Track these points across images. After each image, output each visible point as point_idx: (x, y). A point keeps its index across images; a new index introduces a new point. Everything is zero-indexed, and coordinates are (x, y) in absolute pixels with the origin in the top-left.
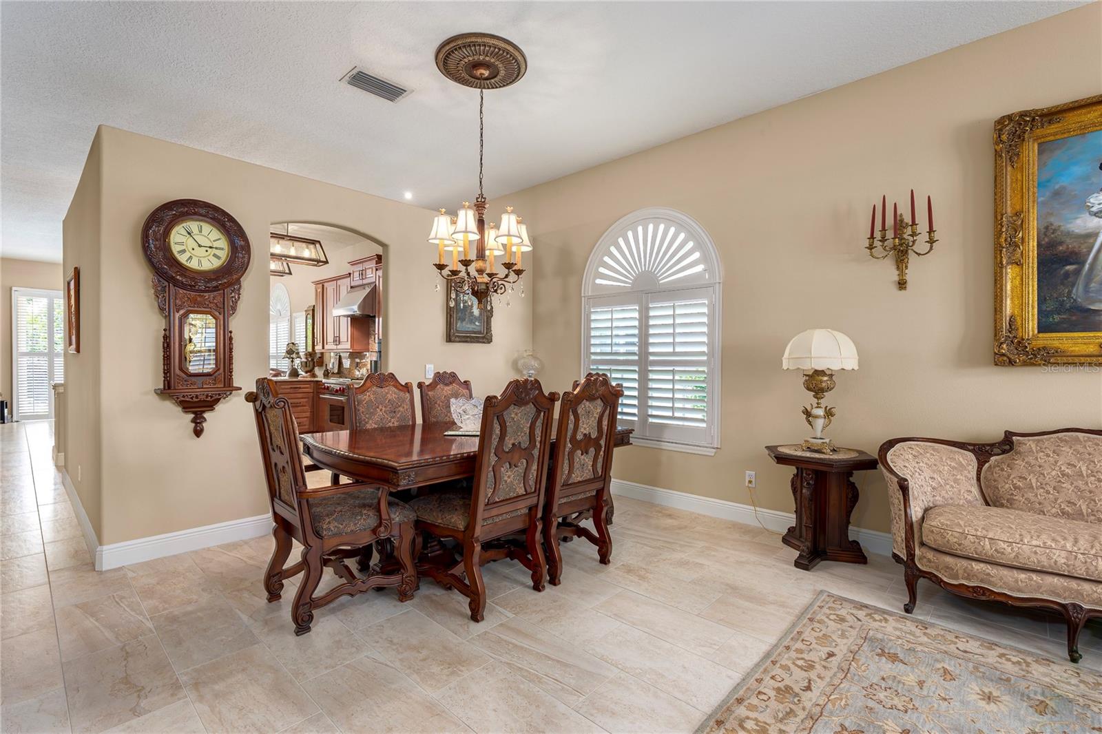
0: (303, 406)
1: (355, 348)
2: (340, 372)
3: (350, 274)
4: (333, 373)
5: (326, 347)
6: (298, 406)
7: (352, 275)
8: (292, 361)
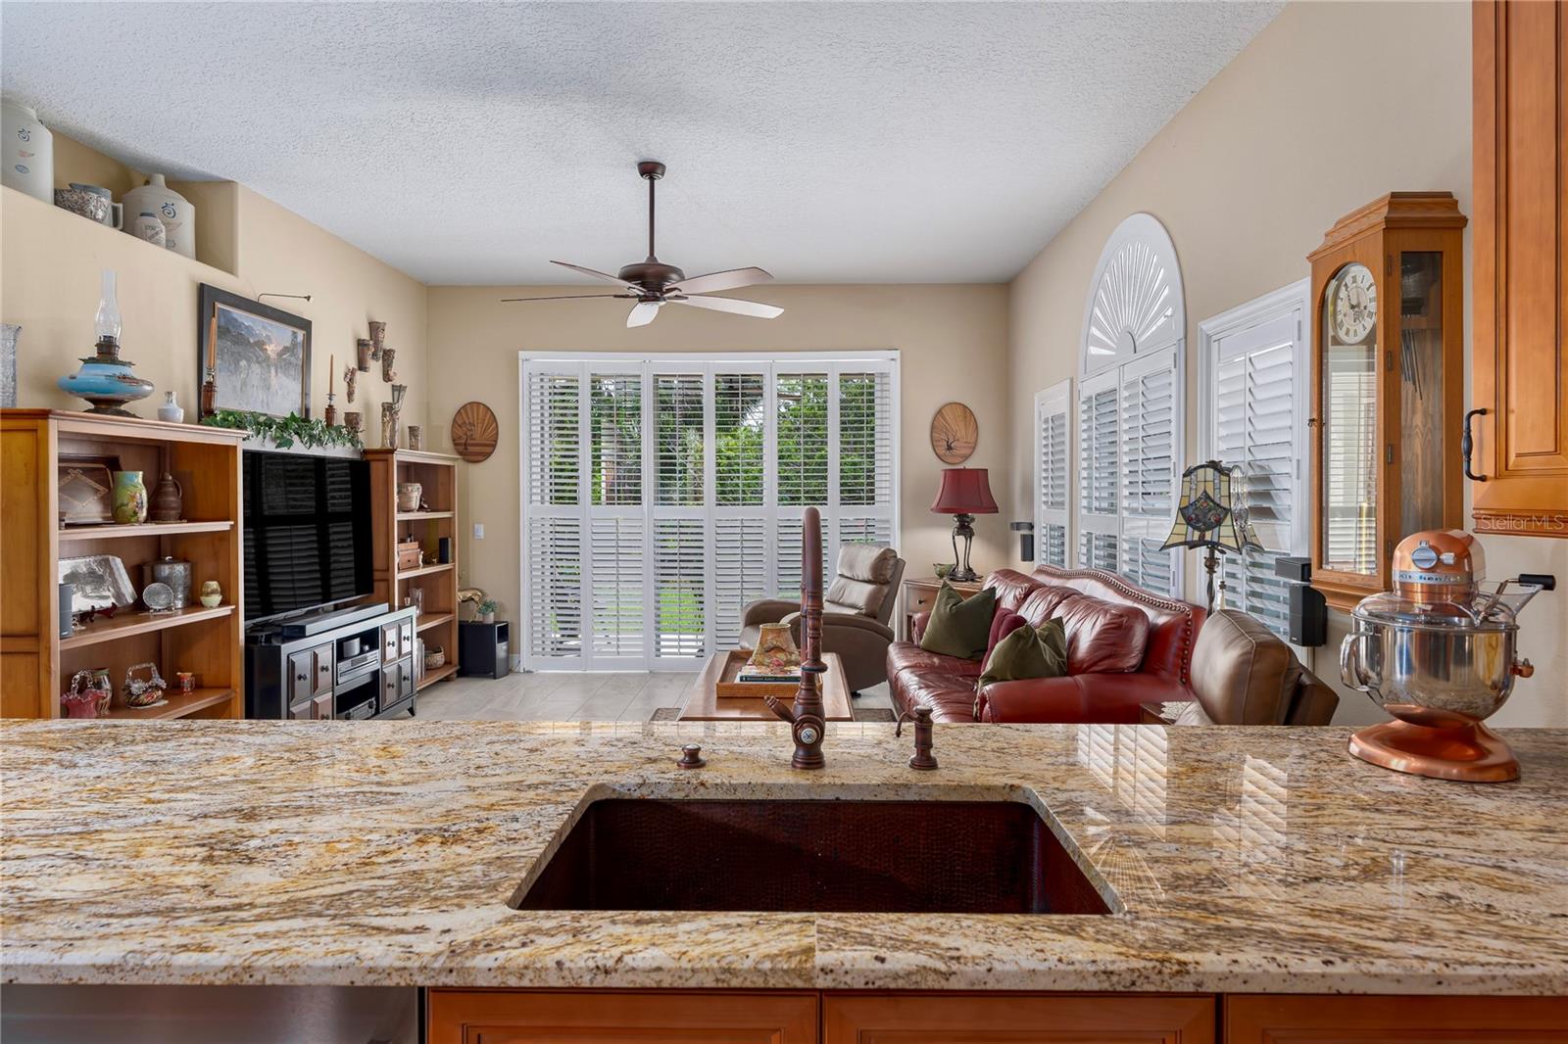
8: (1210, 563)
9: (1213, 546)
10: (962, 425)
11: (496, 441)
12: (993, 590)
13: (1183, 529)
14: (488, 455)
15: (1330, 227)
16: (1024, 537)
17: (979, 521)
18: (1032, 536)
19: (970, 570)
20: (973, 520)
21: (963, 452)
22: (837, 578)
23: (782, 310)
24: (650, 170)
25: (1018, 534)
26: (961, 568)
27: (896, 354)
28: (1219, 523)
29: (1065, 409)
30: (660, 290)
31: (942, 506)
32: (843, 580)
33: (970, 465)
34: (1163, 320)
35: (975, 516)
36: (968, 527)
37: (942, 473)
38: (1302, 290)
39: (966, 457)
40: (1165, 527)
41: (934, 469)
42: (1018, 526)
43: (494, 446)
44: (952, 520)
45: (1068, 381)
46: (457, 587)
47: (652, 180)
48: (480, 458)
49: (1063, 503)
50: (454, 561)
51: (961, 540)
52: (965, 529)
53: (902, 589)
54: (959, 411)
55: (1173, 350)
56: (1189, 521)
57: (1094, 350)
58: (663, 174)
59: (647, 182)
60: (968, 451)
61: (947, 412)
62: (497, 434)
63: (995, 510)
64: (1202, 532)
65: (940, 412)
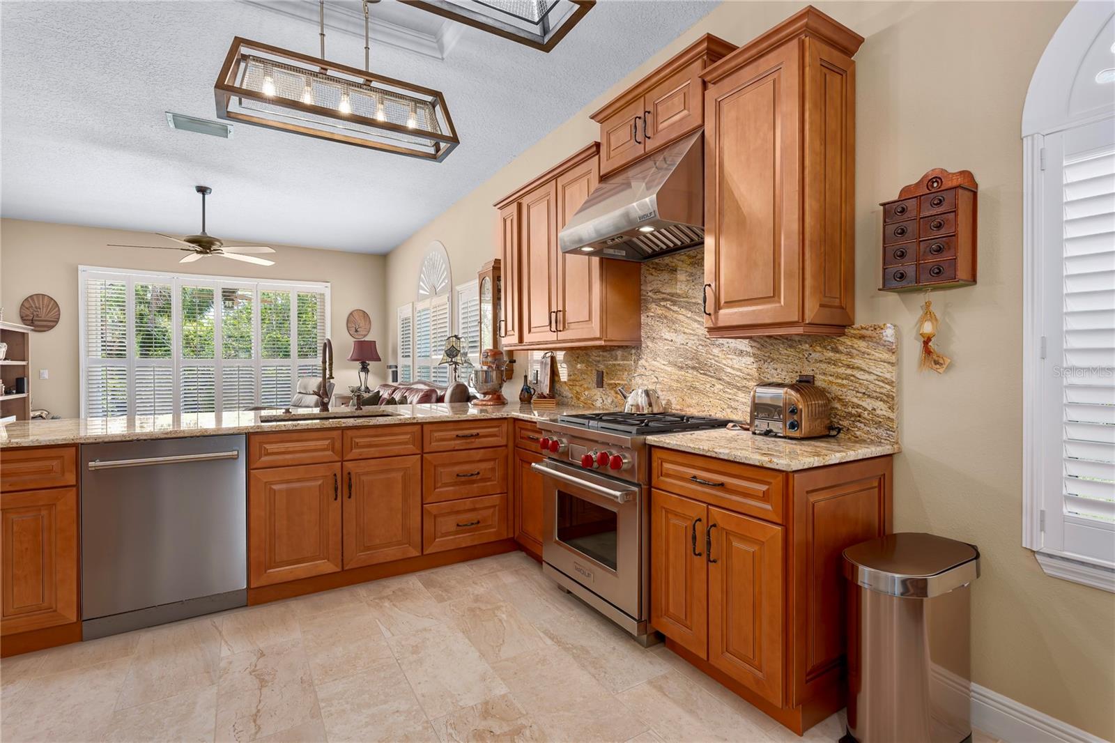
0: (484, 480)
1: (609, 337)
2: (554, 394)
3: (598, 145)
4: (542, 396)
5: (527, 338)
6: (473, 482)
7: (603, 150)
8: (455, 369)
9: (456, 363)
10: (363, 320)
11: (58, 319)
12: (379, 392)
13: (446, 358)
14: (52, 327)
15: (483, 265)
16: (393, 372)
17: (372, 365)
18: (397, 371)
19: (368, 388)
20: (369, 364)
21: (364, 333)
22: (297, 394)
23: (273, 263)
24: (202, 190)
25: (390, 371)
26: (363, 388)
27: (329, 284)
28: (457, 355)
29: (410, 315)
30: (210, 249)
31: (353, 358)
32: (301, 395)
33: (367, 339)
34: (444, 284)
35: (370, 362)
36: (366, 368)
37: (353, 344)
38: (476, 282)
39: (365, 336)
40: (440, 356)
41: (350, 342)
42: (390, 367)
43: (57, 322)
44: (358, 365)
45: (411, 304)
46: (31, 408)
47: (204, 195)
48: (46, 329)
49: (409, 356)
50: (28, 392)
51: (363, 374)
52: (365, 369)
53: (333, 398)
54: (361, 314)
55: (448, 295)
56: (448, 355)
57: (421, 292)
58: (210, 193)
59: (201, 195)
60: (366, 333)
61: (354, 314)
62: (59, 314)
63: (379, 359)
64: (452, 358)
65: (351, 314)
